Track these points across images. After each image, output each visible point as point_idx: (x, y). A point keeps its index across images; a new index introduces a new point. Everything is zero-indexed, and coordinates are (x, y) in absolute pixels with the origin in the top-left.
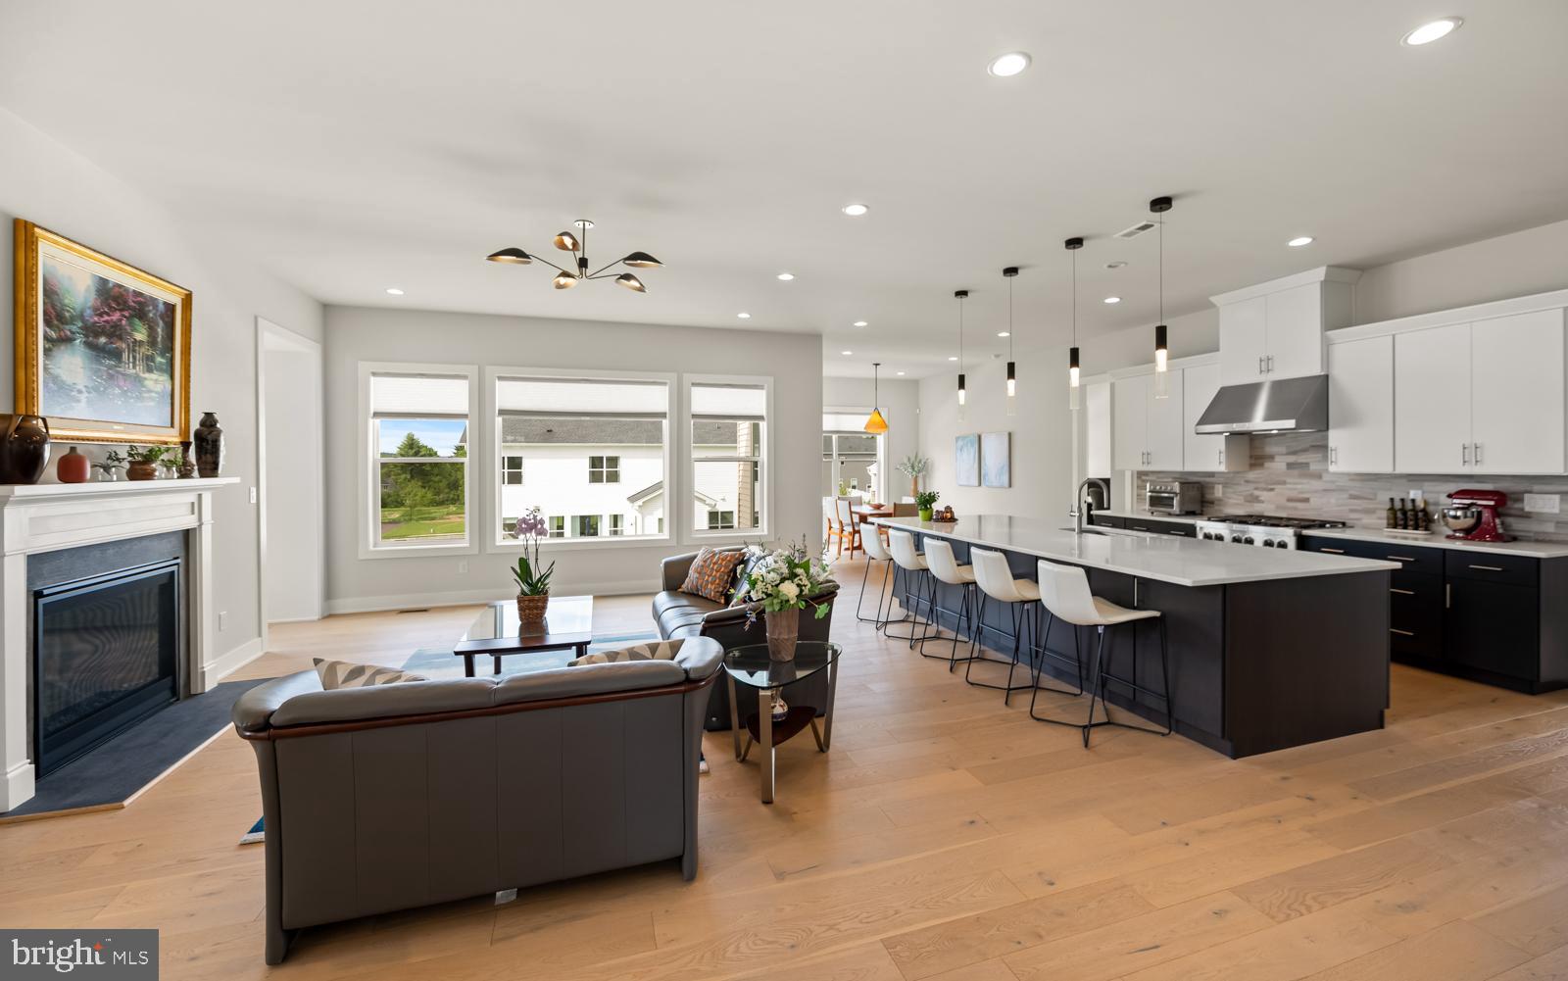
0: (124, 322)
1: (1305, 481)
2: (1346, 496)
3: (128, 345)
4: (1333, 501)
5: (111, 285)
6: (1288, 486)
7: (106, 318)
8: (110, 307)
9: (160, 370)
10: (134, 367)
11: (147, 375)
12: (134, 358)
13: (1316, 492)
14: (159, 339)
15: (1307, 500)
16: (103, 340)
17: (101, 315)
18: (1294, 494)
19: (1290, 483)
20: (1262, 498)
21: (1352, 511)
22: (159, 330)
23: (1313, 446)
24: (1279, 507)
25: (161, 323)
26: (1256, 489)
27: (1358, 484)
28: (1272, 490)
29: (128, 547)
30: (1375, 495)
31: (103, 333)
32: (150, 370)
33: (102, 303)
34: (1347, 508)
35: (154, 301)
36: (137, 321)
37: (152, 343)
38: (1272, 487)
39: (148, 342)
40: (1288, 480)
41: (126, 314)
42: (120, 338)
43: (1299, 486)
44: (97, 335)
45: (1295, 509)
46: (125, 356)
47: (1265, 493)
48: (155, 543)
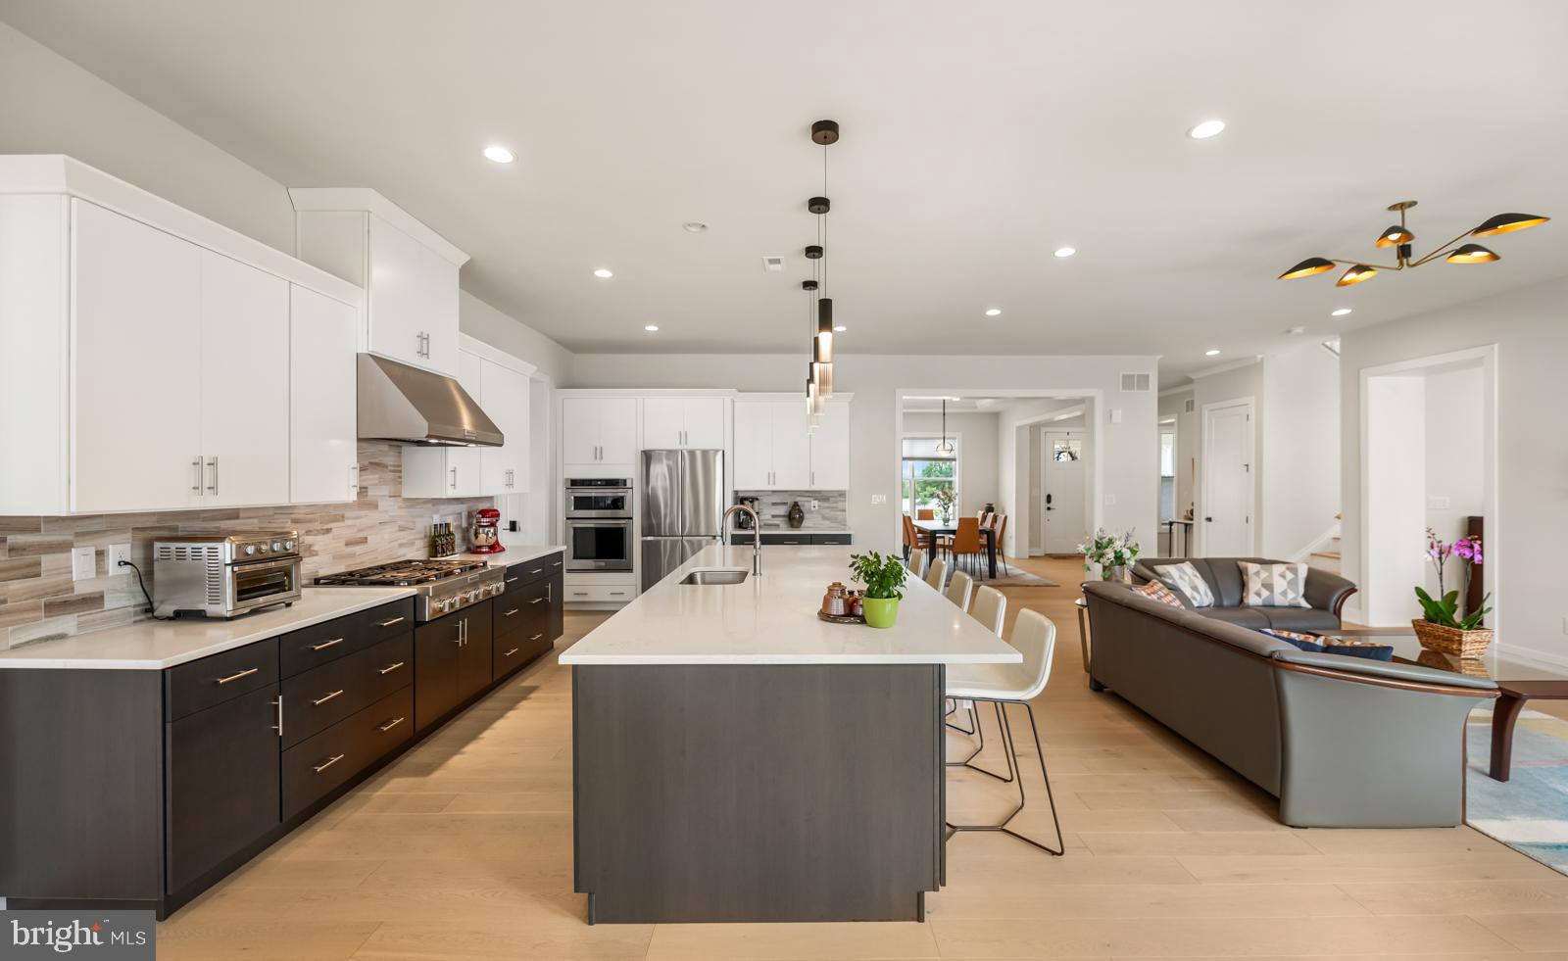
1: (362, 513)
2: (397, 528)
4: (387, 536)
6: (348, 522)
13: (371, 527)
15: (364, 540)
18: (351, 534)
19: (348, 518)
20: (315, 548)
21: (401, 546)
23: (371, 463)
24: (337, 558)
26: (308, 533)
27: (403, 512)
28: (328, 531)
30: (414, 522)
34: (397, 543)
38: (328, 526)
40: (347, 514)
43: (358, 521)
45: (353, 555)
47: (320, 538)
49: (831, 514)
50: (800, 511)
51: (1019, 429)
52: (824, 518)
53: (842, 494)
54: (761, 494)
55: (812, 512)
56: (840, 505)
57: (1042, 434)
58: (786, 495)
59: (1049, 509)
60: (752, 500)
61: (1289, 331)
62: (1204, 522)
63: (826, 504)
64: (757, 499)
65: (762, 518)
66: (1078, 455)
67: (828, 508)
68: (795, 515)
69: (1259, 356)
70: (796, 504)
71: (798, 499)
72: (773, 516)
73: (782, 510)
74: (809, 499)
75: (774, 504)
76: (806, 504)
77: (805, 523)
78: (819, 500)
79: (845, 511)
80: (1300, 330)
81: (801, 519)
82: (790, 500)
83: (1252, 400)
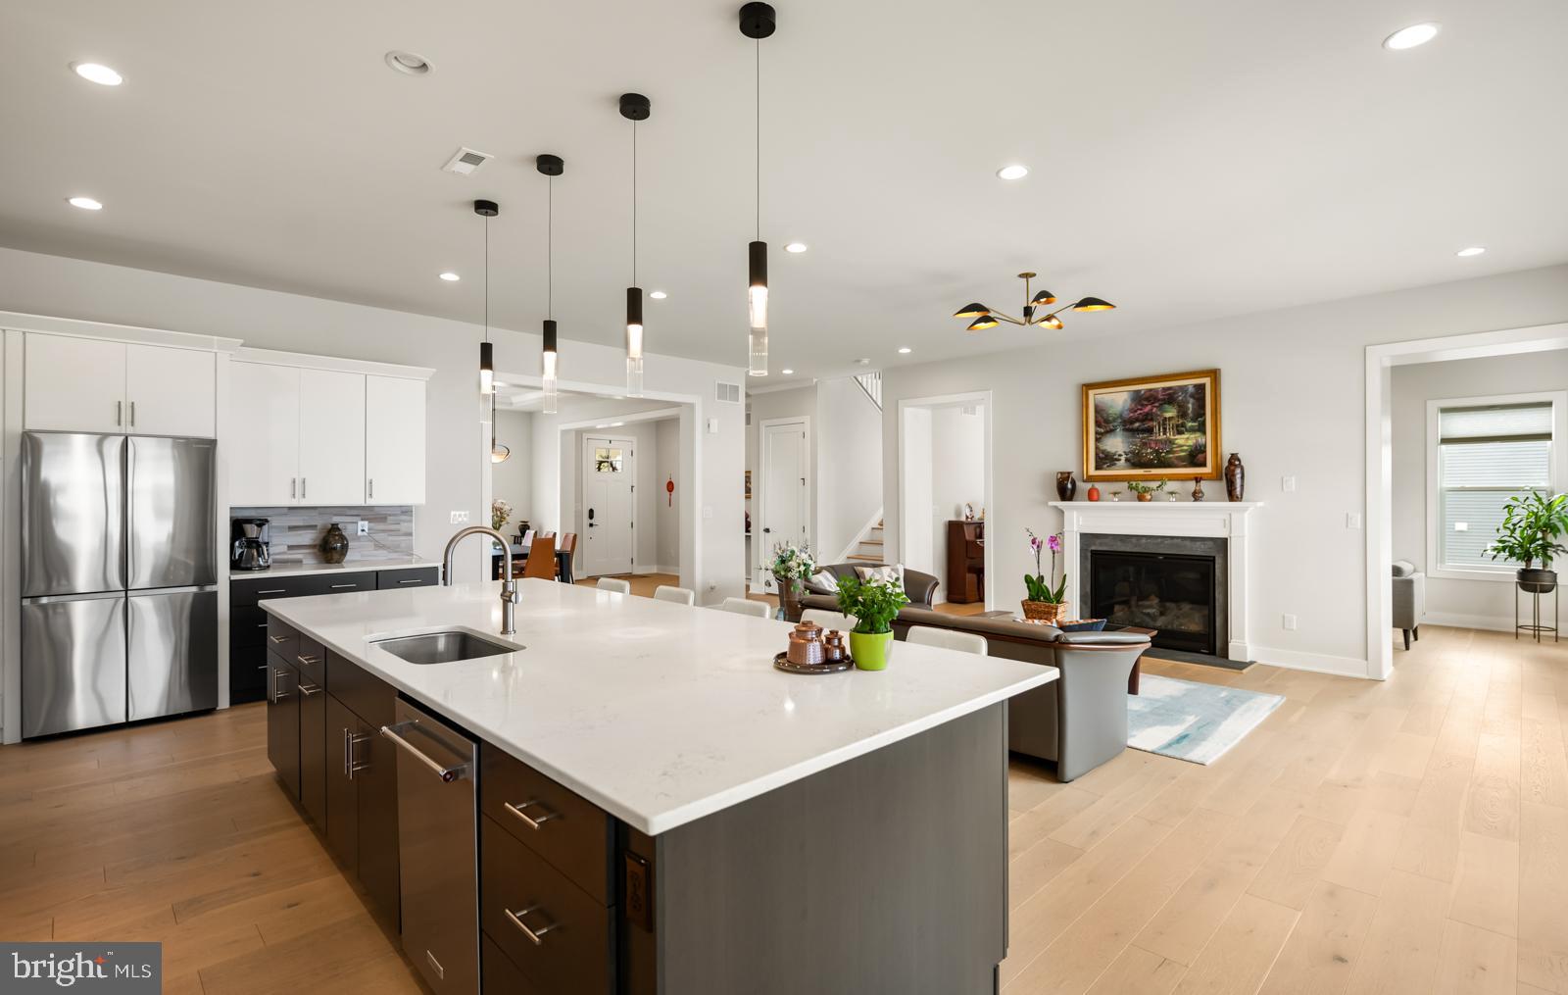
0: (1154, 410)
3: (1159, 423)
5: (1143, 392)
7: (1139, 412)
8: (1142, 405)
9: (1192, 430)
10: (1165, 434)
11: (1177, 437)
12: (1165, 429)
14: (1190, 411)
16: (1137, 425)
17: (1136, 411)
22: (1190, 406)
25: (1191, 400)
29: (1160, 540)
31: (1137, 420)
32: (1180, 433)
33: (1136, 405)
35: (1183, 389)
36: (1167, 406)
37: (1183, 414)
39: (1178, 416)
41: (1157, 404)
42: (1152, 420)
44: (1132, 423)
46: (1156, 430)
48: (1188, 543)
49: (390, 539)
50: (343, 538)
51: (564, 433)
52: (379, 546)
53: (406, 511)
54: (270, 512)
55: (358, 538)
56: (404, 527)
57: (585, 441)
58: (313, 513)
59: (591, 525)
60: (261, 523)
61: (859, 361)
62: (762, 533)
63: (381, 526)
64: (267, 521)
65: (272, 550)
66: (618, 466)
67: (384, 531)
68: (331, 544)
69: (815, 380)
70: (335, 528)
71: (336, 519)
72: (290, 547)
73: (307, 537)
74: (354, 519)
75: (292, 528)
76: (350, 527)
77: (350, 556)
78: (370, 520)
79: (411, 534)
80: (866, 361)
81: (345, 548)
82: (322, 522)
83: (807, 419)
